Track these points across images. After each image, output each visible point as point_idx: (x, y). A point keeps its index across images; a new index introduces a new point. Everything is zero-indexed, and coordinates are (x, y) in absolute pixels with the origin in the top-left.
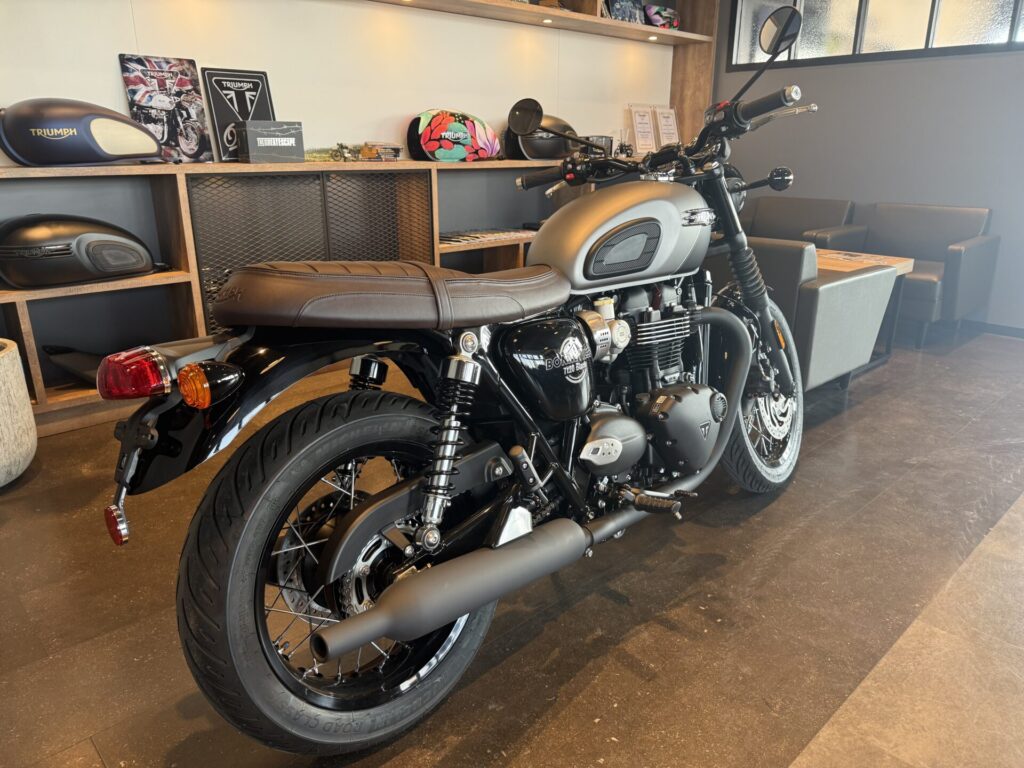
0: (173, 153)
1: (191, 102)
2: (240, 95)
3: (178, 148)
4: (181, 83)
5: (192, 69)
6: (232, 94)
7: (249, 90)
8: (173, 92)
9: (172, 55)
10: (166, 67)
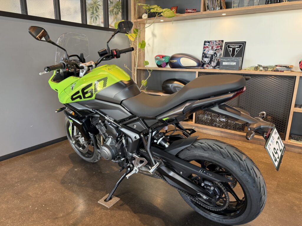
0: (209, 66)
1: (218, 52)
2: (234, 50)
3: (211, 65)
4: (218, 47)
5: (222, 43)
6: (231, 49)
7: (237, 48)
8: (215, 49)
9: (217, 39)
10: (215, 43)
